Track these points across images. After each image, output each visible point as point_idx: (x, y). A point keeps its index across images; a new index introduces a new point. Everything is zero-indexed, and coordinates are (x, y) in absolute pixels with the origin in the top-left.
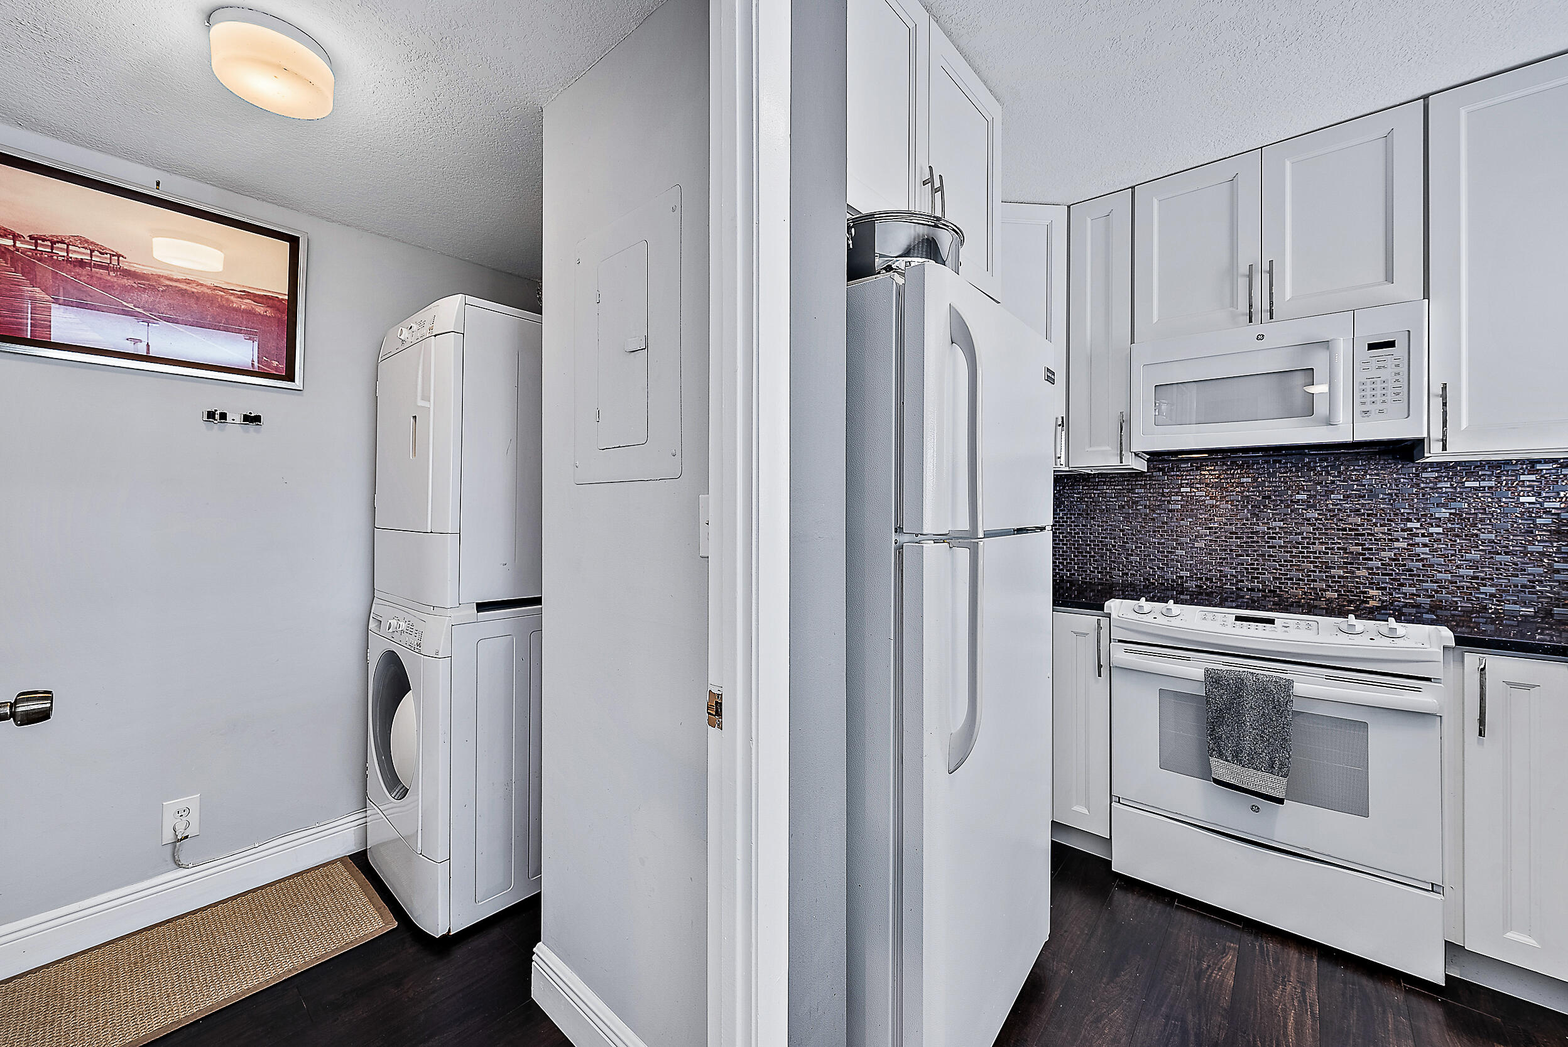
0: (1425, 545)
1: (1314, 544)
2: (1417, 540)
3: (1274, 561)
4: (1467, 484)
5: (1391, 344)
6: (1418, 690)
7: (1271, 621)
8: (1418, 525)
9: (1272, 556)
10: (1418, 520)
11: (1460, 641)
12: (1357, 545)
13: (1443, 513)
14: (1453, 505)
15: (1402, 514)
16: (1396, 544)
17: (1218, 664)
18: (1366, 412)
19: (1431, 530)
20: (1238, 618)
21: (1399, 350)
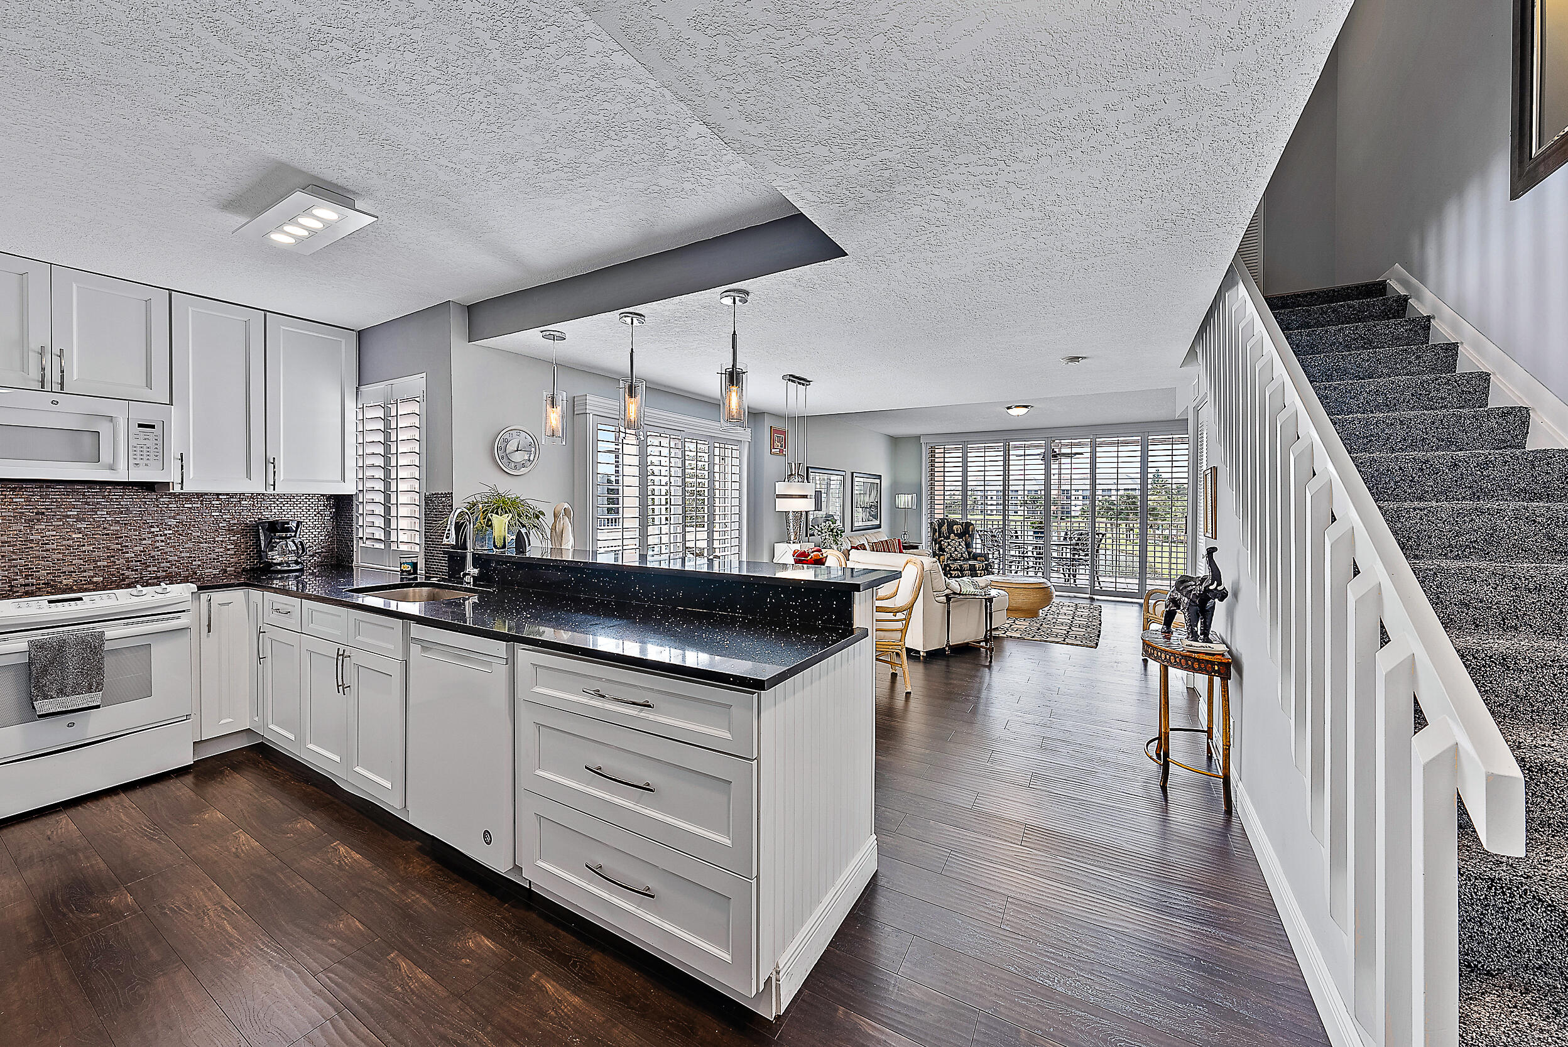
0: (162, 541)
1: (84, 545)
2: (157, 538)
3: (47, 561)
4: (186, 506)
5: (153, 427)
6: (179, 618)
7: (80, 599)
8: (158, 530)
9: (46, 557)
10: (158, 526)
11: (199, 588)
12: (117, 544)
13: (173, 522)
14: (178, 517)
15: (148, 523)
16: (144, 542)
17: (37, 636)
18: (137, 464)
19: (166, 532)
20: (50, 602)
21: (157, 431)
